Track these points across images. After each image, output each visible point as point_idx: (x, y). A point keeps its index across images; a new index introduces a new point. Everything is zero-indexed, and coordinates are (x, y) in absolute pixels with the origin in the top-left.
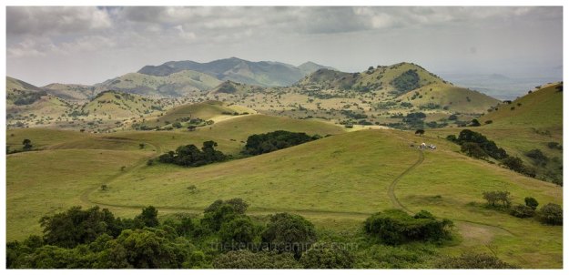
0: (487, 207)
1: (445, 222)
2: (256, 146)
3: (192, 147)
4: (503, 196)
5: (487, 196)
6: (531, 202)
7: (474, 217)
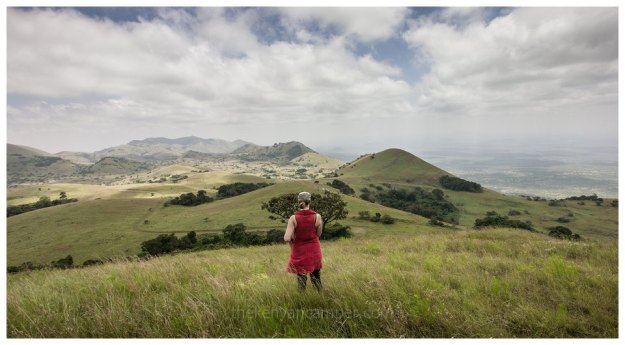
0: (361, 218)
1: (348, 227)
2: (225, 192)
3: (191, 194)
4: (367, 213)
5: (360, 213)
6: (378, 215)
7: (355, 223)
